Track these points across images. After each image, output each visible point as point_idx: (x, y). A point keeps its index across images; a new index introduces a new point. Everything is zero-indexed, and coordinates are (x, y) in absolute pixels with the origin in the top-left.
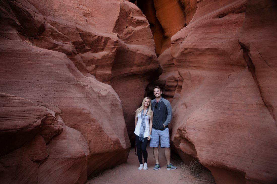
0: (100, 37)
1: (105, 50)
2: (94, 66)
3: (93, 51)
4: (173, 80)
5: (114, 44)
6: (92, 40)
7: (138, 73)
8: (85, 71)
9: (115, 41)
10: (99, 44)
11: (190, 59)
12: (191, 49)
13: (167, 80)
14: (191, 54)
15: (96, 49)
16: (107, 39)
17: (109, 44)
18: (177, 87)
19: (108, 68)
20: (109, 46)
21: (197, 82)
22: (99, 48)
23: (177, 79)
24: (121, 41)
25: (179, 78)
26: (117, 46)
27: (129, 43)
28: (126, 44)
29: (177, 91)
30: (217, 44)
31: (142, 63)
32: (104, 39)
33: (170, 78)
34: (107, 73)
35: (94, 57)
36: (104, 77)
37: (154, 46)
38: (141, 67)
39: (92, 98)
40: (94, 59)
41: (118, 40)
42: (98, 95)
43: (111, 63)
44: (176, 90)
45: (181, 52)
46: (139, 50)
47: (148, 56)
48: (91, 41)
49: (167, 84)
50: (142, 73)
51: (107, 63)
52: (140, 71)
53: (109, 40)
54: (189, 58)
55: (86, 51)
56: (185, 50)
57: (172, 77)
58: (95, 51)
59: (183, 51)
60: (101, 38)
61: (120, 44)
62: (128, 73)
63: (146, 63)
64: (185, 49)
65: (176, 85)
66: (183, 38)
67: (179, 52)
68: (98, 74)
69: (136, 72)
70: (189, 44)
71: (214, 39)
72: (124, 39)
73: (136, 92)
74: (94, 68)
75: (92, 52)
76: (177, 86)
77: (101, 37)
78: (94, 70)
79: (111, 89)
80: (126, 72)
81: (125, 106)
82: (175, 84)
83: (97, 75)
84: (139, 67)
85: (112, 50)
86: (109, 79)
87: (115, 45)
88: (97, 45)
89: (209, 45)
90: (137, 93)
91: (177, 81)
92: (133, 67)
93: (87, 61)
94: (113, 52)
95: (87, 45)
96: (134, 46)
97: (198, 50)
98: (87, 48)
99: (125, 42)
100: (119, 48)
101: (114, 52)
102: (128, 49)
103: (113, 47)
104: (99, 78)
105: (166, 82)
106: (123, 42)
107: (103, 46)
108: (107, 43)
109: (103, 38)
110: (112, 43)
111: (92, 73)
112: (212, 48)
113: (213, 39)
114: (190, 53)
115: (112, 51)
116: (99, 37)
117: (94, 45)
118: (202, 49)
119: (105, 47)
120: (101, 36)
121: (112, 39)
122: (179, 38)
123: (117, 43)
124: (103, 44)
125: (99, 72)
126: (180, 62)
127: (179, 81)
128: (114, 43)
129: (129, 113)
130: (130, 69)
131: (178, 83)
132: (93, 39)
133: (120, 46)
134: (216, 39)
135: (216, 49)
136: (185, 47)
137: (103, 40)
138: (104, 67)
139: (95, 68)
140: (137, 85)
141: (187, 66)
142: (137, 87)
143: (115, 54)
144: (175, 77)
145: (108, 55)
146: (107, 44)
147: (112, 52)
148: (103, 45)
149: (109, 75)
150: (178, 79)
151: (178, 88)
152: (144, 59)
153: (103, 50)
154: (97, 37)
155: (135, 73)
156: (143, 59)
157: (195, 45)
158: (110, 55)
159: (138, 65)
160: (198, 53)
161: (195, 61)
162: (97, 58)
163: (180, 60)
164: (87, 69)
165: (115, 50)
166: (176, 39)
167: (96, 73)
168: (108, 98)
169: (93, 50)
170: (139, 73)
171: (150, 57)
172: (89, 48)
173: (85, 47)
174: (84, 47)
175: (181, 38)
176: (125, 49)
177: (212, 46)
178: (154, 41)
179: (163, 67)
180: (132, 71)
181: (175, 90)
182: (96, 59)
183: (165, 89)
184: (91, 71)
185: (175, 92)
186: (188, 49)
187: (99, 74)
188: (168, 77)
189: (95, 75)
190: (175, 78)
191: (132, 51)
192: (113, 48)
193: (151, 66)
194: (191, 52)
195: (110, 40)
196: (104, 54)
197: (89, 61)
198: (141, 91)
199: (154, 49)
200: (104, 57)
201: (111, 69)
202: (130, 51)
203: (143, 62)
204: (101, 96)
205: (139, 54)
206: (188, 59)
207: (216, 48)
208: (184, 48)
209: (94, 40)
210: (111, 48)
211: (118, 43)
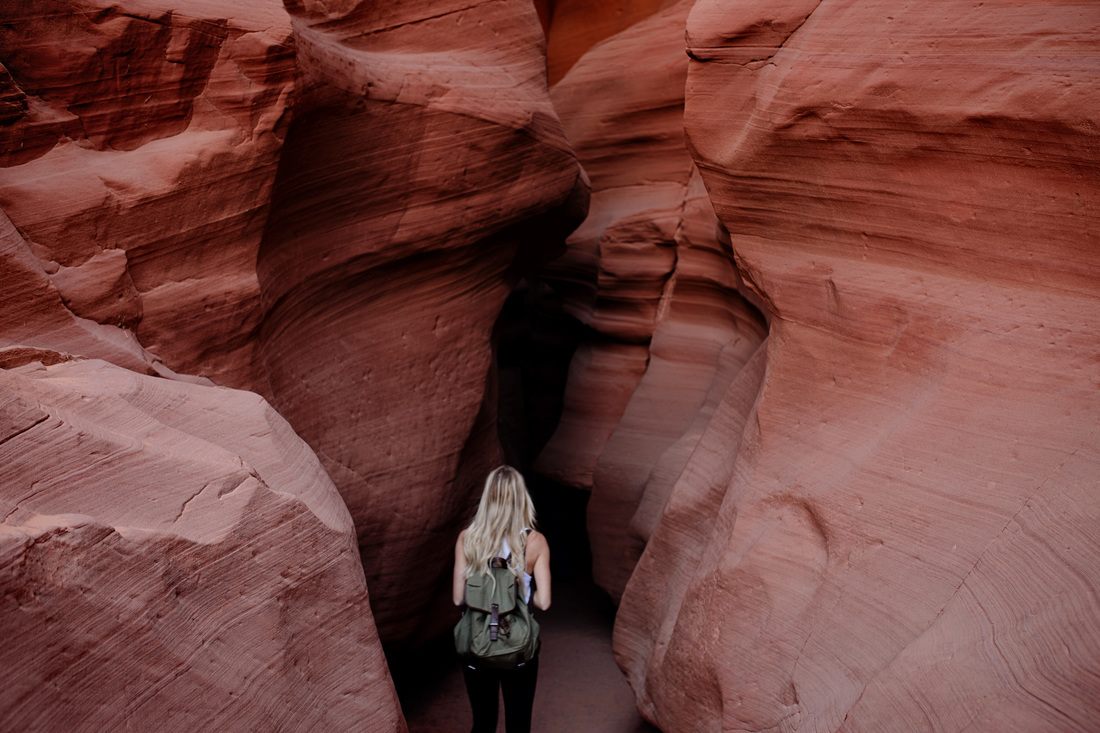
0: (146, 18)
1: (195, 120)
2: (119, 257)
3: (102, 138)
4: (641, 239)
5: (264, 67)
6: (83, 46)
7: (445, 241)
8: (44, 312)
9: (271, 49)
10: (147, 79)
11: (833, 183)
12: (855, 112)
13: (608, 244)
14: (852, 147)
15: (123, 116)
16: (210, 36)
17: (224, 70)
18: (671, 284)
19: (233, 252)
20: (224, 84)
21: (888, 352)
22: (149, 104)
23: (667, 238)
24: (316, 32)
25: (685, 233)
26: (289, 86)
27: (375, 40)
28: (352, 54)
29: (673, 305)
30: (1067, 91)
31: (467, 177)
32: (185, 36)
33: (625, 230)
34: (228, 293)
35: (108, 184)
36: (202, 323)
37: (538, 46)
38: (463, 202)
39: (109, 645)
40: (114, 204)
41: (291, 39)
42: (167, 573)
43: (253, 214)
44: (665, 303)
45: (768, 128)
46: (444, 91)
47: (507, 128)
48: (77, 56)
49: (608, 269)
50: (470, 240)
51: (224, 216)
52: (454, 230)
53: (225, 37)
54: (831, 176)
55: (41, 141)
56: (802, 118)
57: (638, 222)
58: (120, 135)
59: (788, 122)
60: (157, 28)
61: (312, 60)
62: (375, 249)
63: (494, 174)
64: (800, 110)
65: (667, 270)
66: (781, 25)
67: (749, 125)
68: (160, 313)
69: (428, 238)
70: (838, 75)
71: (1035, 44)
72: (333, 16)
73: (432, 366)
74: (122, 271)
75: (88, 142)
76: (667, 276)
77: (155, 21)
78: (118, 288)
79: (267, 440)
80: (360, 248)
81: (368, 480)
82: (659, 265)
83: (147, 323)
84: (449, 207)
85: (253, 119)
86: (247, 329)
87: (274, 78)
88: (134, 82)
89: (995, 90)
90: (437, 373)
91: (669, 245)
92: (406, 210)
93: (56, 228)
94: (262, 133)
95: (42, 93)
96: (412, 57)
97: (905, 122)
98: (47, 114)
99: (344, 35)
100: (307, 90)
101: (270, 126)
102: (370, 85)
103: (257, 89)
104: (168, 335)
105: (599, 253)
106: (326, 42)
107: (180, 93)
108: (211, 67)
109: (175, 31)
110: (248, 62)
111: (104, 311)
112: (1028, 115)
113: (1027, 42)
114: (841, 137)
115: (253, 126)
116: (139, 22)
117: (102, 87)
118: (943, 116)
119: (198, 93)
120: (158, 14)
121: (245, 32)
122: (750, 19)
123: (289, 62)
124: (175, 75)
125: (165, 291)
126: (753, 199)
127: (681, 248)
128: (263, 62)
129: (398, 516)
130: (392, 219)
131: (676, 261)
132: (94, 39)
133: (308, 78)
134: (1053, 43)
135: (1054, 129)
136: (808, 97)
137: (177, 45)
138: (198, 247)
139: (131, 266)
140: (437, 318)
141: (811, 227)
142: (438, 332)
143: (281, 141)
144: (657, 222)
145: (221, 160)
146: (214, 71)
147: (250, 134)
148: (182, 81)
149: (242, 305)
150: (677, 238)
151: (677, 290)
152: (480, 149)
153: (179, 118)
154: (120, 19)
155: (422, 245)
156: (473, 147)
157: (883, 89)
158: (244, 159)
159: (444, 193)
160: (909, 142)
161: (876, 197)
162: (139, 195)
163: (755, 182)
164: (62, 285)
165: (274, 112)
166: (733, 29)
167: (138, 304)
168: (254, 554)
169: (104, 129)
170: (449, 244)
171: (518, 131)
172: (61, 119)
173: (26, 106)
174: (19, 114)
175: (767, 23)
176: (348, 93)
177: (1024, 100)
178: (534, 10)
179: (592, 179)
180: (401, 235)
181: (659, 299)
182: (128, 200)
183: (600, 293)
184: (101, 301)
185: (661, 316)
186: (831, 114)
187: (166, 305)
188: (613, 223)
189: (131, 322)
190: (657, 229)
191: (399, 99)
192: (261, 102)
193: (525, 190)
194: (847, 134)
195: (229, 41)
196: (193, 157)
197: (72, 223)
198: (461, 356)
199: (538, 71)
200: (194, 179)
201: (255, 255)
202: (383, 101)
203: (473, 171)
204: (190, 562)
205: (444, 114)
206: (820, 181)
207: (1063, 115)
208: (795, 104)
209: (101, 52)
210: (244, 100)
211: (293, 56)
